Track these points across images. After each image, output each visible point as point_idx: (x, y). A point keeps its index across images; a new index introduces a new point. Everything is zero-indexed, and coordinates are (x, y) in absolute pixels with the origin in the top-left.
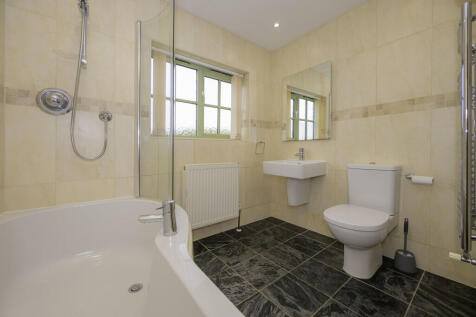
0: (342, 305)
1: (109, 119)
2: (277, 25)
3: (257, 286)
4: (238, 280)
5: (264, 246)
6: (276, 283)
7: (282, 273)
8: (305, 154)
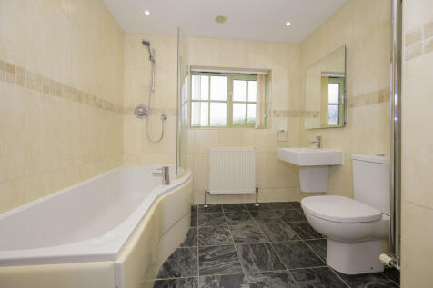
0: (291, 277)
1: (165, 119)
2: (288, 24)
3: (236, 242)
4: (227, 234)
5: (266, 221)
6: (252, 245)
7: (262, 241)
8: (323, 142)
